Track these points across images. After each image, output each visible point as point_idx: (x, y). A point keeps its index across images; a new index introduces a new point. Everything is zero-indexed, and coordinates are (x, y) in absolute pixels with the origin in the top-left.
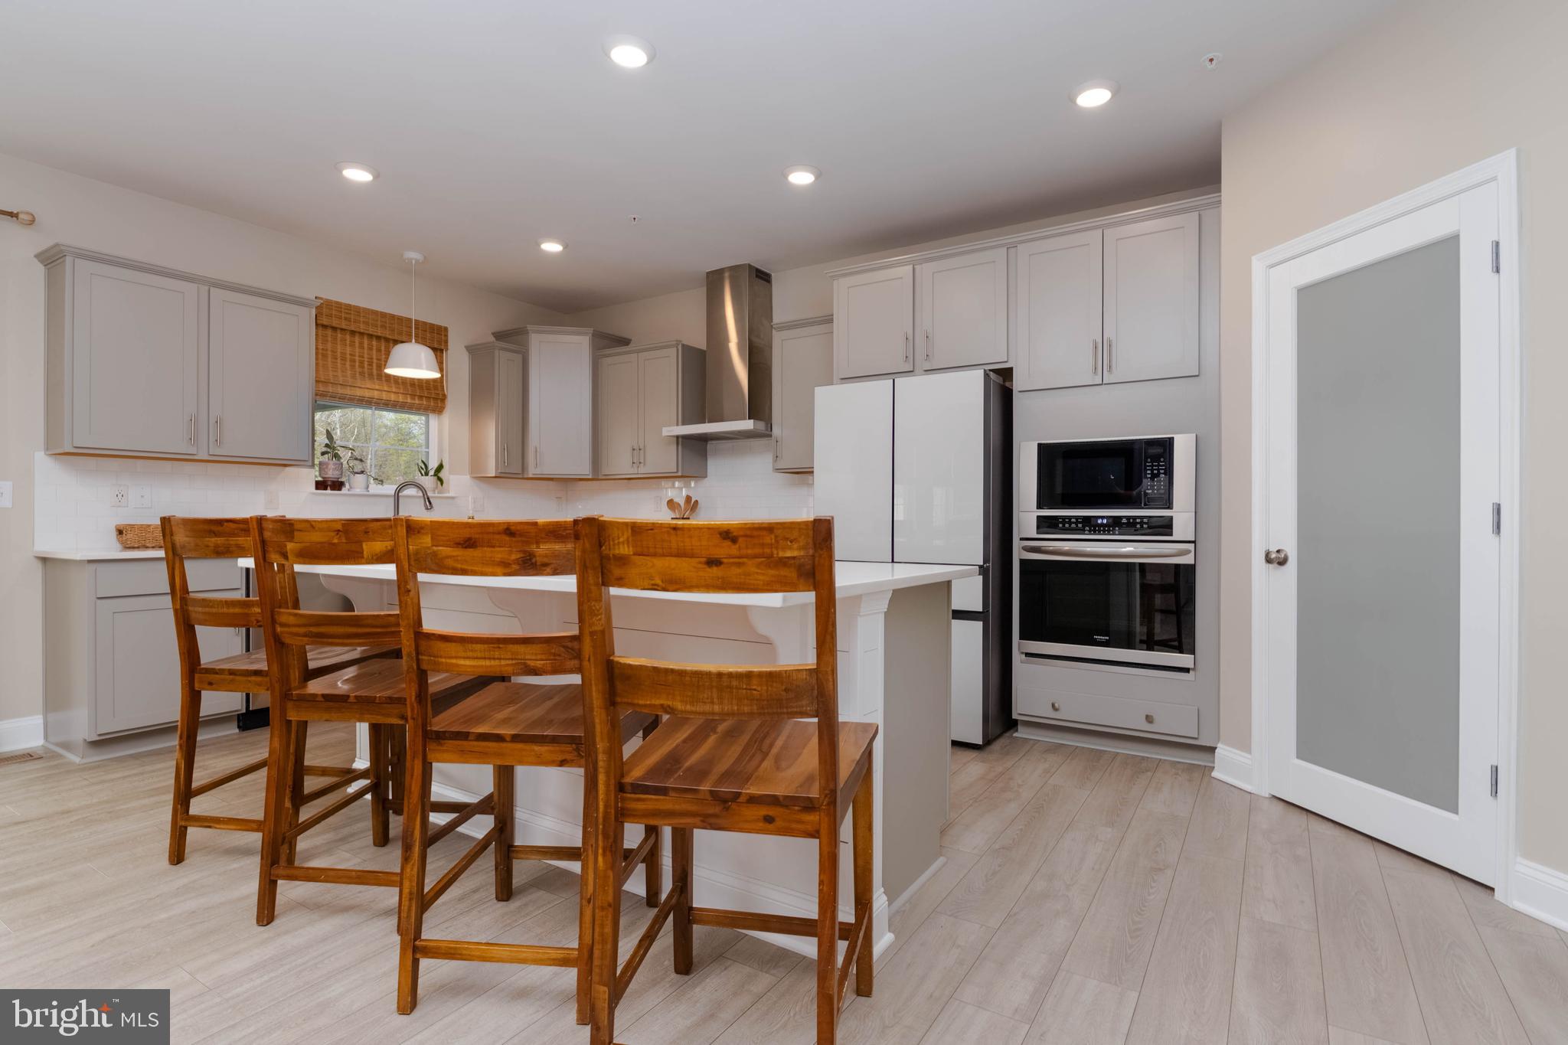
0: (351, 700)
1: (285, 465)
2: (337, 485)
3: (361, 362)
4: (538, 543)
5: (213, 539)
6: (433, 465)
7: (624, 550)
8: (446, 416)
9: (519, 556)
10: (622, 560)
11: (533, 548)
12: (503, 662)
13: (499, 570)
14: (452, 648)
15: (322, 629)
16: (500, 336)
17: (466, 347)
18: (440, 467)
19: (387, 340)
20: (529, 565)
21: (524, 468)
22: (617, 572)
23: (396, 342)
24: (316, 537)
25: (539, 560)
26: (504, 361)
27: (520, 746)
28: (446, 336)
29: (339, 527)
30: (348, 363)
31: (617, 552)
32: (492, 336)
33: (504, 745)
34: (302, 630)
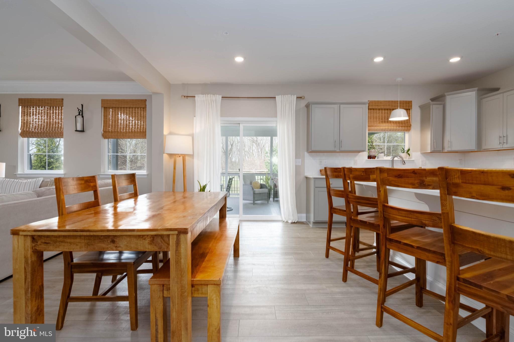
1: (359, 152)
2: (374, 157)
3: (382, 118)
4: (426, 177)
5: (335, 173)
6: (406, 149)
7: (457, 181)
9: (418, 181)
11: (424, 178)
12: (413, 219)
13: (410, 186)
14: (394, 211)
15: (359, 201)
16: (433, 100)
17: (419, 106)
18: (409, 150)
19: (390, 109)
20: (423, 185)
21: (443, 148)
22: (454, 190)
23: (393, 109)
24: (357, 173)
25: (426, 183)
27: (420, 251)
28: (411, 104)
29: (364, 170)
30: (378, 119)
31: (454, 181)
32: (430, 100)
33: (414, 249)
34: (354, 200)
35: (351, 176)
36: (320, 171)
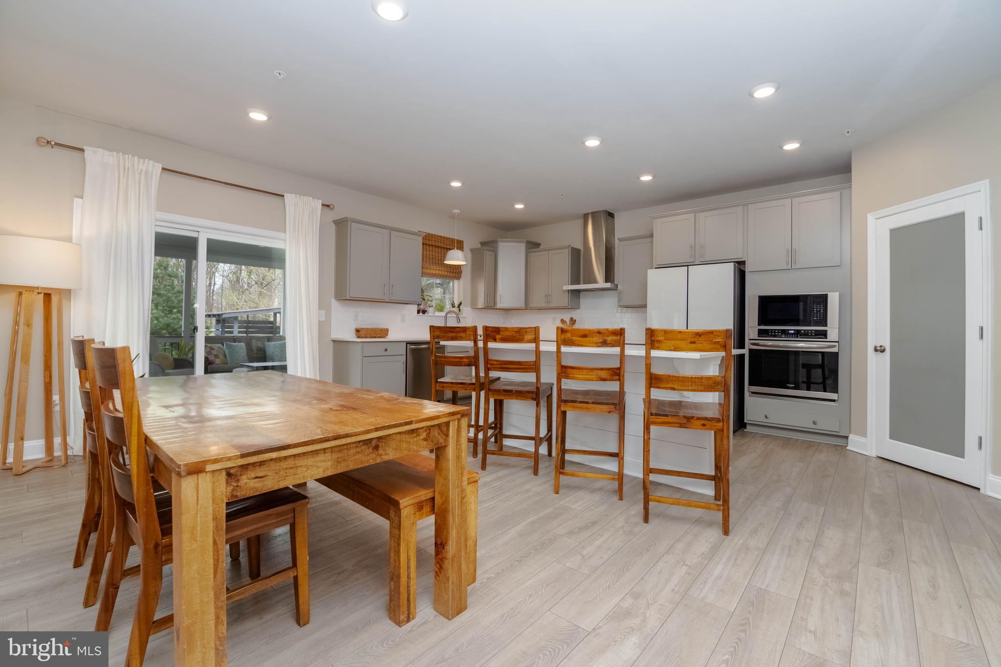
0: (514, 392)
1: (407, 304)
2: (424, 312)
3: (433, 258)
4: (608, 336)
5: (451, 334)
7: (661, 338)
8: (461, 281)
9: (602, 340)
10: (659, 341)
11: (606, 338)
12: (593, 376)
13: (595, 345)
14: (575, 371)
15: (507, 366)
16: (483, 244)
17: (470, 249)
19: (447, 249)
20: (604, 344)
21: (495, 304)
22: (657, 345)
23: (450, 249)
25: (609, 342)
26: (488, 255)
27: (595, 405)
28: (463, 245)
30: (428, 258)
31: (658, 339)
32: (480, 244)
33: (589, 405)
34: (499, 366)
35: (498, 337)
36: (354, 332)
